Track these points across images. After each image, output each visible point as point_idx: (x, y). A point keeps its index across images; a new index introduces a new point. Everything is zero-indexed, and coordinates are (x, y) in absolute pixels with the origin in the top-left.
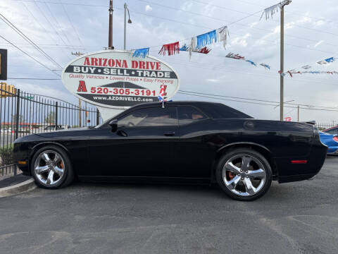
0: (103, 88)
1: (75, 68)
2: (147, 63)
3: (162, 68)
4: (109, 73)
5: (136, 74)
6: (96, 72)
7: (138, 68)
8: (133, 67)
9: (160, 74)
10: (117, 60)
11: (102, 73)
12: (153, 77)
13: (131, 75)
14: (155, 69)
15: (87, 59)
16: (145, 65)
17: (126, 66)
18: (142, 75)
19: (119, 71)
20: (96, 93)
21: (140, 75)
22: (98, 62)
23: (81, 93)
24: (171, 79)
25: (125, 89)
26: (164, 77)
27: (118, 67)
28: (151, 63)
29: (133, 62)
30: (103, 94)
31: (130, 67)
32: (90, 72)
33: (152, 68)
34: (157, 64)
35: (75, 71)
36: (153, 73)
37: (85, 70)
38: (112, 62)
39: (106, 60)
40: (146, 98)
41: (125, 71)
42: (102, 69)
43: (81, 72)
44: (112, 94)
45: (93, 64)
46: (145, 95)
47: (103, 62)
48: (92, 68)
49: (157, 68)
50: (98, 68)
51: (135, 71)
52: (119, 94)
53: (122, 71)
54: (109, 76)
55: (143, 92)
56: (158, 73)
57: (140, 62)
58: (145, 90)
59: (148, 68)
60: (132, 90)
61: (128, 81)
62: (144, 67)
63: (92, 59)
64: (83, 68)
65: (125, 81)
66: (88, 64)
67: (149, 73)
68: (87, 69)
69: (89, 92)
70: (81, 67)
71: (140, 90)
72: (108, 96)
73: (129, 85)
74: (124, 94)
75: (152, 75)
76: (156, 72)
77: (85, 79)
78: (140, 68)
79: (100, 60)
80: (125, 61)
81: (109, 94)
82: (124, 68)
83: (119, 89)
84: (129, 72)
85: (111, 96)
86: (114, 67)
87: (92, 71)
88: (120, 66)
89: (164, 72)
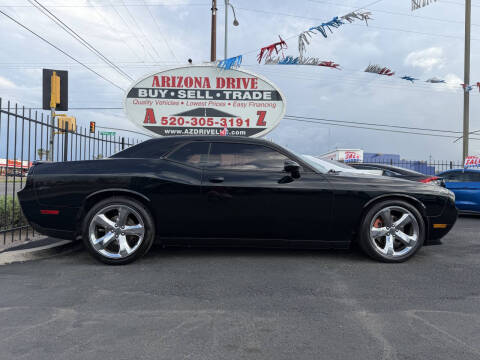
0: (177, 118)
1: (140, 91)
2: (239, 80)
3: (260, 86)
4: (185, 96)
5: (223, 97)
6: (168, 96)
7: (225, 88)
8: (218, 86)
9: (257, 95)
10: (196, 79)
11: (176, 97)
12: (247, 99)
13: (216, 98)
14: (249, 88)
15: (156, 78)
16: (236, 84)
17: (209, 86)
18: (231, 98)
19: (199, 93)
20: (168, 125)
21: (227, 97)
22: (171, 82)
23: (149, 125)
24: (273, 102)
25: (206, 118)
26: (262, 99)
27: (198, 88)
28: (244, 80)
29: (218, 79)
30: (177, 125)
31: (213, 87)
32: (159, 96)
33: (246, 86)
34: (253, 80)
35: (140, 95)
36: (247, 93)
37: (153, 93)
38: (189, 81)
39: (181, 78)
40: (235, 130)
41: (207, 93)
42: (176, 91)
43: (148, 97)
44: (189, 125)
45: (163, 85)
46: (235, 126)
47: (177, 81)
48: (163, 90)
49: (253, 87)
50: (170, 91)
51: (221, 92)
52: (198, 126)
53: (203, 93)
54: (185, 101)
55: (232, 121)
56: (254, 94)
57: (228, 79)
58: (235, 119)
59: (239, 86)
60: (216, 119)
61: (211, 106)
62: (234, 87)
63: (163, 78)
64: (150, 91)
65: (207, 107)
66: (158, 84)
67: (240, 94)
68: (156, 91)
69: (159, 124)
70: (148, 89)
71: (228, 119)
72: (183, 129)
73: (213, 113)
74: (206, 126)
75: (244, 97)
76: (251, 93)
77: (154, 106)
78: (228, 87)
79: (174, 78)
80: (207, 79)
81: (185, 125)
82: (206, 88)
83: (198, 118)
84: (213, 93)
85: (188, 128)
86: (193, 87)
87: (163, 95)
88: (200, 86)
89: (262, 92)
